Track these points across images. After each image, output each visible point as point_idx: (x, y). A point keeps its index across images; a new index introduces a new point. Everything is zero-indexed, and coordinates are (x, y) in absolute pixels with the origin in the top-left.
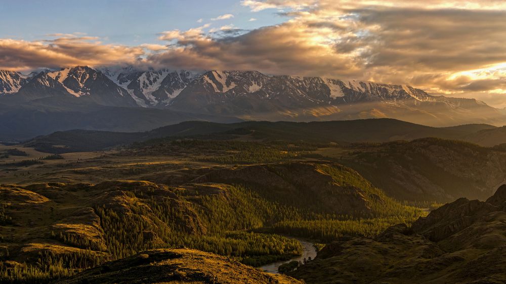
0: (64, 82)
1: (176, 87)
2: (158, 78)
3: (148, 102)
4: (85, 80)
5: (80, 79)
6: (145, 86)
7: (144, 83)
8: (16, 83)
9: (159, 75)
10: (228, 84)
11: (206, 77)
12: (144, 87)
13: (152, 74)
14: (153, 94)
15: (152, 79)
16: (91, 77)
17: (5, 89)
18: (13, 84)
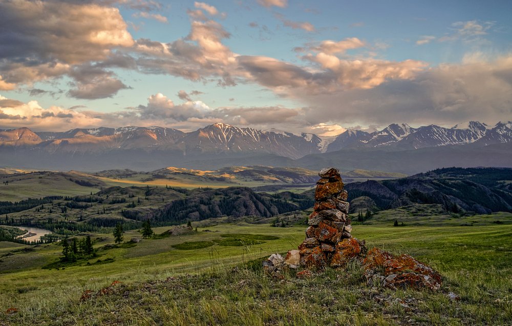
18: (479, 135)
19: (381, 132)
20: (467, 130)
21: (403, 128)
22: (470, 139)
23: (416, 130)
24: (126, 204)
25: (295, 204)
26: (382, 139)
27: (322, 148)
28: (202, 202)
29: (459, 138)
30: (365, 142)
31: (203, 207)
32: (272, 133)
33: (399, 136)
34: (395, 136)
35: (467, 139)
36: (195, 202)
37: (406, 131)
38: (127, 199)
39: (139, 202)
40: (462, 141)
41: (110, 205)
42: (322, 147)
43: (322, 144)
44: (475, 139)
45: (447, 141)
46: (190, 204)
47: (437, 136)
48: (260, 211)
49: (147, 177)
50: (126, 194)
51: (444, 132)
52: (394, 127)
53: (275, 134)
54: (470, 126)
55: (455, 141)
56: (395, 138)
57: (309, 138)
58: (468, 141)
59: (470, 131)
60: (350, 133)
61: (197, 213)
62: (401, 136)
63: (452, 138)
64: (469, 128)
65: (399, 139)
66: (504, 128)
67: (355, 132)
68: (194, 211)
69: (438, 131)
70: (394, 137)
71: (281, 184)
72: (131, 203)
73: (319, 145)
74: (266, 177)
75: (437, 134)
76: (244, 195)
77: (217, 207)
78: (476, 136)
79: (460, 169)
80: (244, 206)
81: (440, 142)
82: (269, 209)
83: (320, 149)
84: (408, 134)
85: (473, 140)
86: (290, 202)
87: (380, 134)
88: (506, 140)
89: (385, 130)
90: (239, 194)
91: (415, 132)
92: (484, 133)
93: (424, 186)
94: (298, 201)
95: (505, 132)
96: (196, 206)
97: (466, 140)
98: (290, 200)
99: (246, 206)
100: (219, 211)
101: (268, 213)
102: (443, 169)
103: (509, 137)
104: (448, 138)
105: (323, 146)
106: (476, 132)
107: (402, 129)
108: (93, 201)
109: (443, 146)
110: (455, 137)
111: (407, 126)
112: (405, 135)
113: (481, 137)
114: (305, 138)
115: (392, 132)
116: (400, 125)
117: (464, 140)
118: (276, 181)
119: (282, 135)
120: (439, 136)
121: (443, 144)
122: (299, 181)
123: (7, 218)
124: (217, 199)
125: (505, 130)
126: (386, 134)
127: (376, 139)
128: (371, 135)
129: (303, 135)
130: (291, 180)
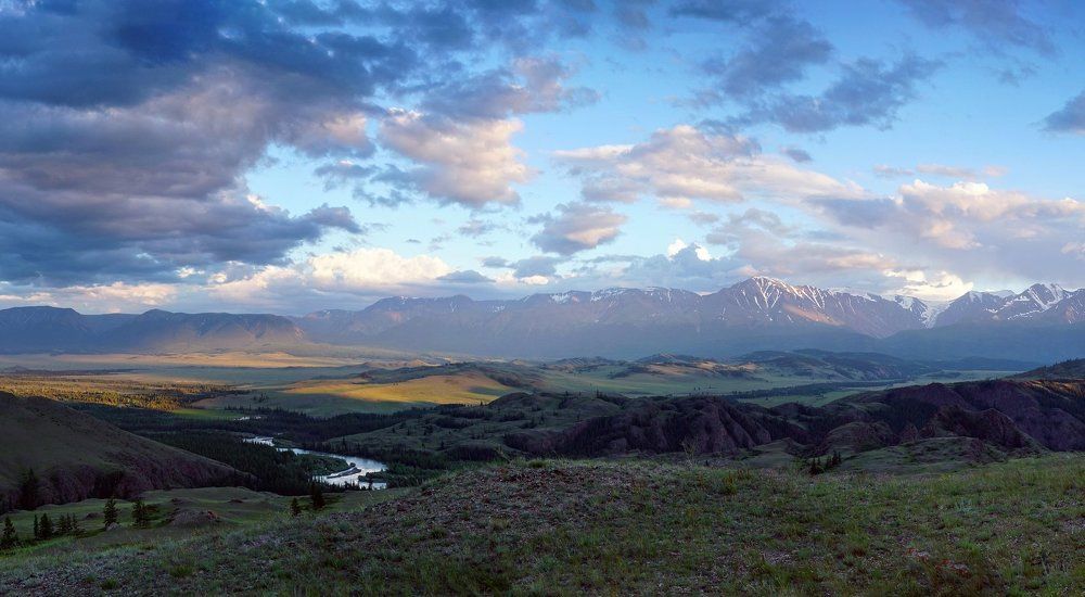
19: (1018, 296)
21: (1052, 290)
23: (1071, 293)
24: (522, 423)
25: (800, 425)
26: (1020, 307)
27: (928, 320)
28: (636, 422)
30: (993, 311)
31: (635, 430)
32: (846, 295)
33: (1045, 303)
34: (1040, 302)
36: (624, 421)
37: (1057, 295)
38: (527, 414)
39: (542, 419)
41: (499, 424)
42: (928, 318)
43: (928, 313)
46: (615, 425)
48: (735, 439)
49: (620, 369)
50: (530, 404)
52: (1038, 288)
53: (852, 297)
56: (1039, 305)
57: (907, 304)
60: (972, 297)
61: (624, 441)
62: (1050, 303)
65: (1046, 307)
67: (980, 296)
68: (619, 437)
70: (1037, 303)
71: (840, 381)
72: (529, 421)
73: (923, 315)
74: (816, 370)
76: (709, 411)
77: (660, 430)
80: (706, 428)
82: (753, 434)
83: (924, 322)
84: (1059, 299)
86: (792, 422)
87: (1017, 300)
89: (1025, 293)
90: (701, 407)
91: (1070, 297)
94: (807, 420)
96: (624, 429)
98: (794, 418)
99: (709, 430)
100: (663, 437)
101: (751, 442)
105: (929, 316)
107: (1050, 292)
108: (478, 417)
111: (1058, 288)
112: (1055, 302)
114: (901, 304)
115: (1036, 297)
116: (1048, 285)
118: (833, 376)
119: (862, 298)
122: (872, 375)
123: (344, 443)
124: (662, 417)
126: (1026, 299)
127: (1011, 307)
128: (1004, 301)
129: (899, 298)
130: (860, 374)
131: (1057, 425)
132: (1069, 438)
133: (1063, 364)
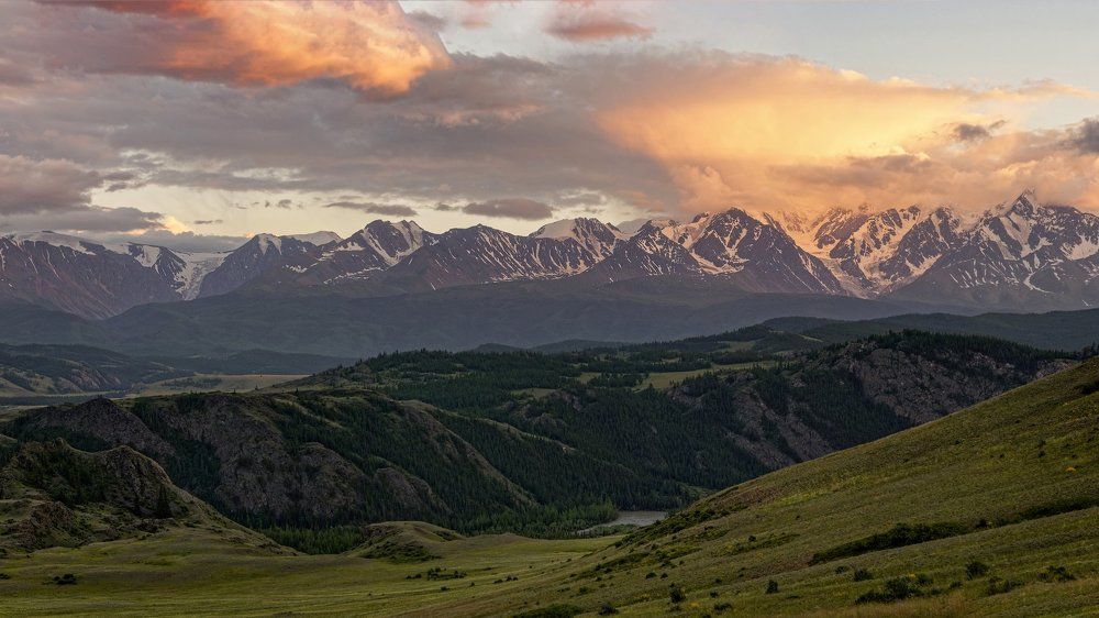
0: (695, 246)
1: (929, 252)
2: (894, 234)
3: (867, 283)
4: (738, 241)
5: (727, 239)
6: (866, 250)
7: (863, 246)
8: (607, 250)
9: (896, 227)
10: (1033, 241)
11: (986, 229)
12: (862, 253)
13: (881, 226)
14: (881, 267)
15: (880, 237)
16: (750, 235)
17: (581, 261)
18: (599, 253)
19: (344, 243)
20: (570, 240)
21: (405, 232)
22: (575, 264)
23: (437, 237)
26: (345, 261)
27: (187, 287)
29: (547, 263)
30: (298, 269)
32: (42, 245)
33: (392, 254)
34: (383, 253)
35: (568, 263)
37: (412, 239)
40: (555, 269)
42: (187, 283)
43: (186, 274)
44: (586, 263)
45: (516, 268)
47: (492, 254)
51: (509, 244)
52: (379, 228)
53: (52, 248)
54: (575, 230)
55: (537, 269)
56: (381, 258)
57: (150, 259)
58: (569, 270)
59: (576, 243)
60: (263, 244)
62: (399, 254)
63: (530, 260)
64: (573, 236)
65: (393, 262)
66: (658, 238)
67: (278, 244)
69: (494, 242)
70: (378, 256)
73: (178, 277)
75: (490, 249)
78: (590, 256)
79: (437, 355)
81: (498, 271)
83: (180, 290)
84: (416, 247)
85: (583, 267)
87: (342, 249)
88: (660, 269)
89: (357, 238)
91: (435, 242)
92: (611, 249)
93: (245, 416)
95: (659, 247)
97: (565, 267)
102: (396, 356)
103: (667, 261)
104: (521, 260)
105: (189, 280)
106: (590, 247)
107: (400, 234)
109: (506, 282)
110: (537, 260)
111: (414, 228)
112: (409, 252)
113: (602, 258)
114: (139, 258)
115: (375, 244)
116: (396, 224)
117: (561, 268)
119: (70, 250)
120: (497, 255)
121: (506, 278)
125: (659, 243)
126: (357, 247)
127: (330, 263)
128: (318, 251)
129: (136, 248)
130: (48, 382)
131: (312, 472)
132: (332, 495)
133: (371, 363)
